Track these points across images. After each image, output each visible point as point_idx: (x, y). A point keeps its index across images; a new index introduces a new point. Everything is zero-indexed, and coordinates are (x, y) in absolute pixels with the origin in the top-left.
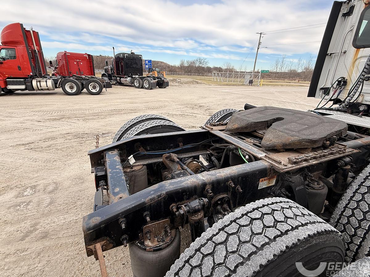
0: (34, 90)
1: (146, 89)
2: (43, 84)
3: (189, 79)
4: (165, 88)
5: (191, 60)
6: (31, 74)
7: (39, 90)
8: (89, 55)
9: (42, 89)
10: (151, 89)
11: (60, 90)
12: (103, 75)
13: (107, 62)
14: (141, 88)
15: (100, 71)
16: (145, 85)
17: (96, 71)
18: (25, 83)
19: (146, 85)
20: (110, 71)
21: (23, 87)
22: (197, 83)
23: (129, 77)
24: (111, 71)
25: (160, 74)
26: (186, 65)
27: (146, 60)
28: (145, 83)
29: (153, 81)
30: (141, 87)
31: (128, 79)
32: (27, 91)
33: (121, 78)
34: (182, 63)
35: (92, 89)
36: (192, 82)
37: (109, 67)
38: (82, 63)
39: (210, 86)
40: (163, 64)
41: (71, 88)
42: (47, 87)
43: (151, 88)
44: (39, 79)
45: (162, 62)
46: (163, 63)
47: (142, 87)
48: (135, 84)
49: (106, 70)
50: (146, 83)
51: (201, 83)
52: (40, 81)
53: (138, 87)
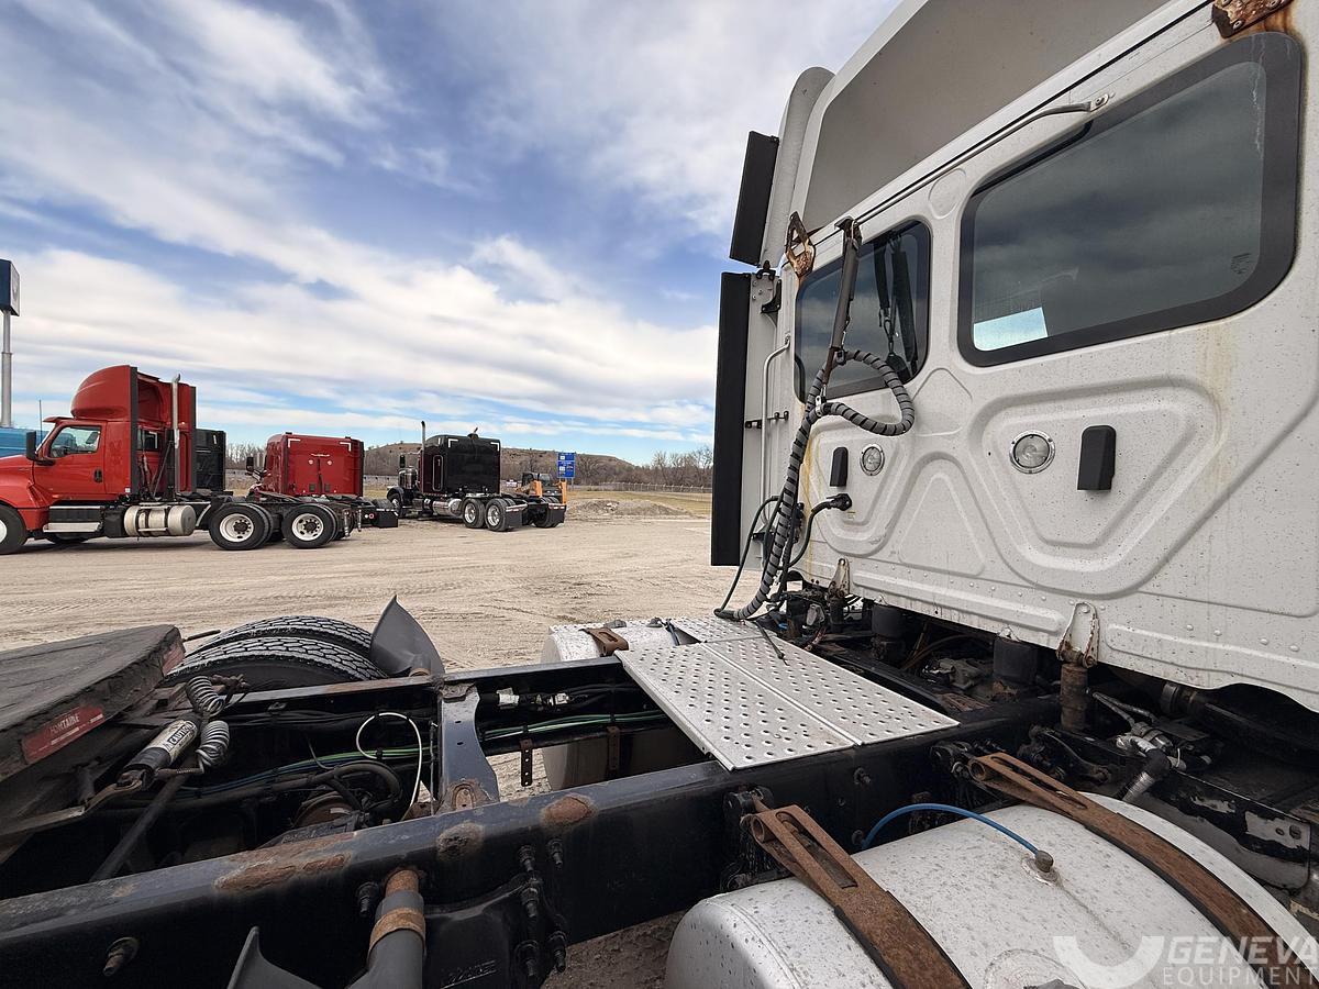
0: (125, 535)
1: (493, 529)
2: (157, 519)
3: (642, 501)
4: (552, 526)
5: (683, 451)
6: (128, 490)
7: (140, 534)
8: (355, 443)
9: (149, 534)
10: (506, 530)
11: (204, 535)
12: (392, 493)
13: (402, 460)
14: (481, 528)
15: (382, 480)
16: (490, 518)
17: (368, 481)
18: (100, 516)
19: (493, 520)
20: (410, 481)
21: (93, 527)
22: (667, 511)
23: (454, 497)
24: (413, 483)
25: (553, 489)
26: (669, 462)
27: (560, 454)
28: (489, 513)
29: (516, 508)
30: (480, 523)
31: (451, 503)
32: (104, 539)
33: (433, 499)
34: (660, 461)
35: (302, 533)
36: (651, 511)
37: (409, 471)
38: (329, 463)
39: (701, 520)
40: (613, 463)
41: (241, 528)
42: (166, 525)
43: (507, 525)
44: (144, 506)
45: (611, 459)
46: (615, 459)
47: (484, 526)
48: (467, 515)
49: (402, 480)
50: (493, 514)
51: (677, 513)
52: (150, 510)
53: (473, 526)
